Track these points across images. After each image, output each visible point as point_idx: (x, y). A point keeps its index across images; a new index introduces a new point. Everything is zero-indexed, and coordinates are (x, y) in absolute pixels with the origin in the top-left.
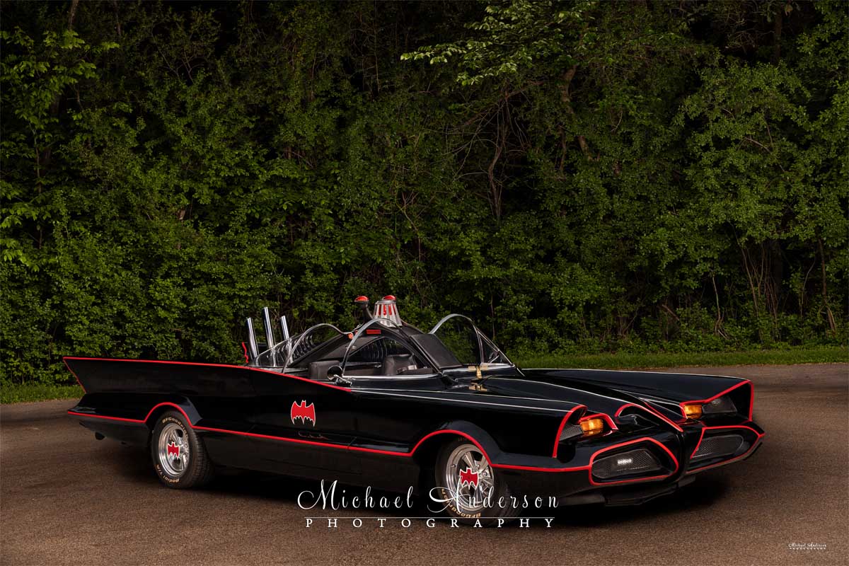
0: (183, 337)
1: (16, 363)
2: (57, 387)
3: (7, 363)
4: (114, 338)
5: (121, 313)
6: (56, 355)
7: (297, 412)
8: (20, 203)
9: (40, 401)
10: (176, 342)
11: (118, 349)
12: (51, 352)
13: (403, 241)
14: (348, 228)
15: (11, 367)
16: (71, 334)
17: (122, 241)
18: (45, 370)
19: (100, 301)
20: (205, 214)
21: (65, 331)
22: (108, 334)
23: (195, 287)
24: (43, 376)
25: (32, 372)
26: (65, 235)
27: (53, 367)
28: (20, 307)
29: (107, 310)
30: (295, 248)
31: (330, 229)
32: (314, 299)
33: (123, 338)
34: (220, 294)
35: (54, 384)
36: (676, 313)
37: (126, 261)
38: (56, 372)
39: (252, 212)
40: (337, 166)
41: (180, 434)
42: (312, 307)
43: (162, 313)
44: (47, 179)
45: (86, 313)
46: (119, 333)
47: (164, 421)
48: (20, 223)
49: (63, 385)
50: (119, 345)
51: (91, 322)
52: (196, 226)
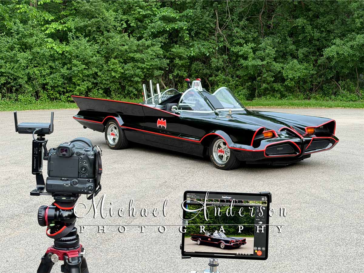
0: (122, 84)
1: (52, 92)
2: (69, 103)
3: (48, 92)
4: (93, 83)
5: (96, 73)
6: (69, 90)
7: (160, 123)
8: (55, 22)
9: (62, 109)
10: (119, 86)
11: (95, 88)
12: (66, 88)
13: (219, 46)
14: (195, 39)
15: (50, 94)
16: (75, 81)
17: (97, 42)
18: (64, 95)
19: (87, 68)
20: (134, 31)
21: (72, 80)
22: (91, 82)
23: (128, 63)
24: (63, 98)
25: (58, 96)
26: (73, 38)
27: (67, 94)
28: (54, 68)
29: (90, 71)
30: (172, 47)
31: (187, 40)
32: (179, 70)
33: (97, 84)
34: (139, 67)
35: (68, 102)
36: (338, 83)
37: (99, 50)
38: (68, 97)
39: (154, 31)
40: (192, 12)
41: (116, 128)
42: (178, 74)
43: (113, 74)
44: (66, 12)
45: (81, 72)
46: (95, 81)
47: (110, 123)
48: (54, 32)
49: (71, 103)
50: (95, 87)
51: (83, 76)
52: (129, 36)
